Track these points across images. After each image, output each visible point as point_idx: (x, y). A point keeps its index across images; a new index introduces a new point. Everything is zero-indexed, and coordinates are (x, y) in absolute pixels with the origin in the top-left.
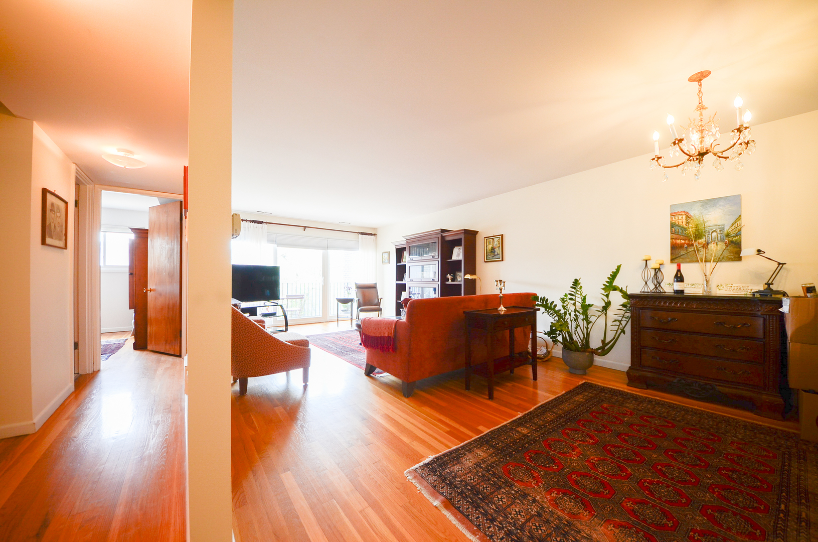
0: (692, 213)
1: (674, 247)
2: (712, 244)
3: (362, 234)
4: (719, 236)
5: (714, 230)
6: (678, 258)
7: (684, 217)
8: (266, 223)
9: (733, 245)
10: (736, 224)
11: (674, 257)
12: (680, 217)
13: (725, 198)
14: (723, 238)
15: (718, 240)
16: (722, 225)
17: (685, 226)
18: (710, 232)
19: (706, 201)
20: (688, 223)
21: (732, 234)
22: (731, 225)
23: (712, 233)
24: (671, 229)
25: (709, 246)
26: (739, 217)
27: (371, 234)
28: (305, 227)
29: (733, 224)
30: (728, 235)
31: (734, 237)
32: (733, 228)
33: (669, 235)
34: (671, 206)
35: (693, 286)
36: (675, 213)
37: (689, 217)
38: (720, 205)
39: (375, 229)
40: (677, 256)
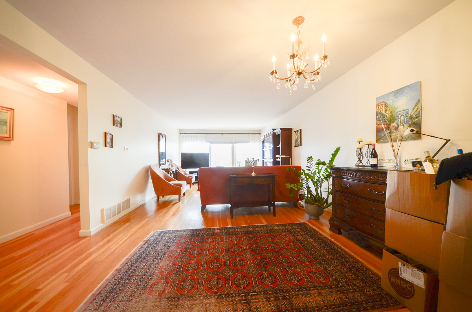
0: (388, 103)
1: (379, 131)
2: (401, 126)
3: (252, 134)
4: (405, 119)
5: (402, 114)
6: (380, 139)
7: (384, 106)
8: (205, 134)
9: (415, 125)
10: (416, 107)
11: (378, 139)
12: (381, 106)
13: (409, 86)
14: (408, 120)
15: (404, 123)
16: (407, 110)
17: (384, 113)
18: (400, 116)
19: (397, 91)
20: (386, 110)
21: (414, 116)
22: (413, 109)
23: (401, 116)
24: (377, 117)
25: (399, 128)
26: (418, 101)
27: (258, 134)
28: (222, 134)
29: (414, 108)
30: (411, 118)
31: (416, 118)
32: (414, 111)
33: (375, 122)
34: (376, 98)
35: (390, 161)
36: (379, 104)
37: (387, 106)
38: (405, 93)
39: (260, 130)
40: (380, 138)
